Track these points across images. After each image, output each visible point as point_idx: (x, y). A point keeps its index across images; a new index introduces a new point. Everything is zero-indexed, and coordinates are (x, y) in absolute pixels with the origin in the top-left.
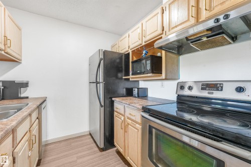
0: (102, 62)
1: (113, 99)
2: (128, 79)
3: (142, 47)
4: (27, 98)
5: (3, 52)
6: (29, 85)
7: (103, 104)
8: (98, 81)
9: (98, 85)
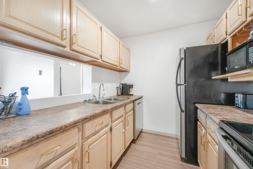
0: (183, 62)
1: (197, 105)
2: (225, 80)
3: (249, 24)
4: (132, 95)
5: (119, 67)
6: (134, 86)
7: (184, 109)
8: (178, 83)
9: (179, 87)
